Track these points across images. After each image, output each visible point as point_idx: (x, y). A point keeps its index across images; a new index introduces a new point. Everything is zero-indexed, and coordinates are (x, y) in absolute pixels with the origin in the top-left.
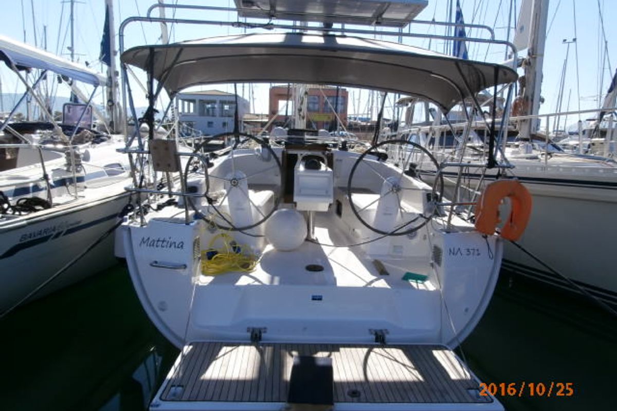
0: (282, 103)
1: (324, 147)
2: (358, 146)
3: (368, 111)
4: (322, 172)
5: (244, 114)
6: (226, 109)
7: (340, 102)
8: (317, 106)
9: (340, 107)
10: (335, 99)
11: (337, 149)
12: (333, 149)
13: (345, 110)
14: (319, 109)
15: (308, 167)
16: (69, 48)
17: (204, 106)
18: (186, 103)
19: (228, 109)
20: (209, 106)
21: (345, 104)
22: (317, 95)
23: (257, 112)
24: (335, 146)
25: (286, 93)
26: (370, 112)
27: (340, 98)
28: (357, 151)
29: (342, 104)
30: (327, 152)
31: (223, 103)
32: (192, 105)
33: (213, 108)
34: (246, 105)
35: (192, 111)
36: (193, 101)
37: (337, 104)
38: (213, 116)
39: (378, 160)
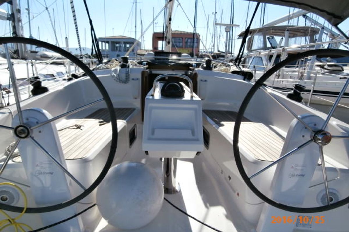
0: (160, 43)
1: (187, 66)
2: (221, 66)
3: (212, 47)
4: (187, 102)
5: (138, 49)
6: (127, 47)
7: (195, 41)
8: (181, 44)
9: (195, 45)
10: (192, 39)
11: (201, 69)
12: (196, 69)
13: (198, 47)
14: (182, 46)
15: (165, 93)
16: (26, 9)
17: (114, 45)
18: (104, 43)
19: (129, 47)
20: (118, 45)
21: (198, 43)
22: (181, 38)
23: (146, 49)
24: (198, 65)
25: (162, 36)
26: (213, 48)
27: (195, 39)
28: (221, 70)
29: (196, 43)
30: (190, 72)
31: (125, 43)
32: (107, 44)
33: (120, 46)
34: (139, 44)
35: (107, 48)
36: (108, 42)
37: (193, 42)
38: (120, 51)
39: (244, 80)
